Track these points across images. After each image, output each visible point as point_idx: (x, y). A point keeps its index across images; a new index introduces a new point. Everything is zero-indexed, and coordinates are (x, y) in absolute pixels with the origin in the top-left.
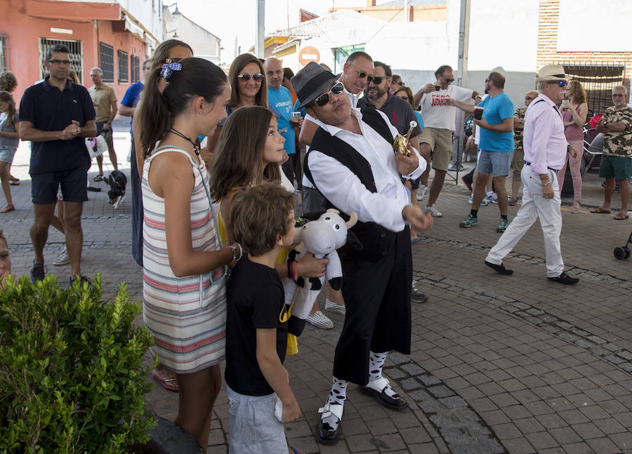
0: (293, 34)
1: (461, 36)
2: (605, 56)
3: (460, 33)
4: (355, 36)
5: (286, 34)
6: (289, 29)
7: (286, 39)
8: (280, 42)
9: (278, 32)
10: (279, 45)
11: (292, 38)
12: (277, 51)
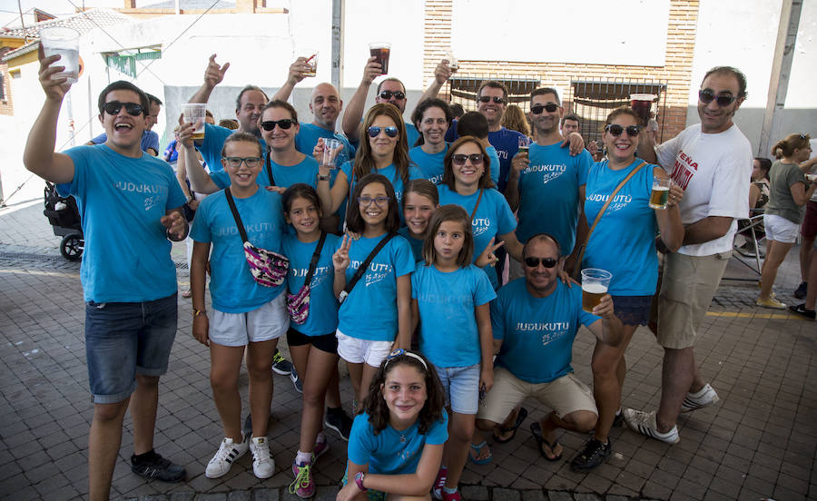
0: (32, 35)
1: (334, 33)
2: (516, 68)
3: (333, 28)
4: (142, 33)
5: (21, 35)
6: (24, 29)
7: (22, 41)
8: (12, 45)
9: (8, 31)
10: (12, 49)
11: (30, 41)
12: (10, 57)
